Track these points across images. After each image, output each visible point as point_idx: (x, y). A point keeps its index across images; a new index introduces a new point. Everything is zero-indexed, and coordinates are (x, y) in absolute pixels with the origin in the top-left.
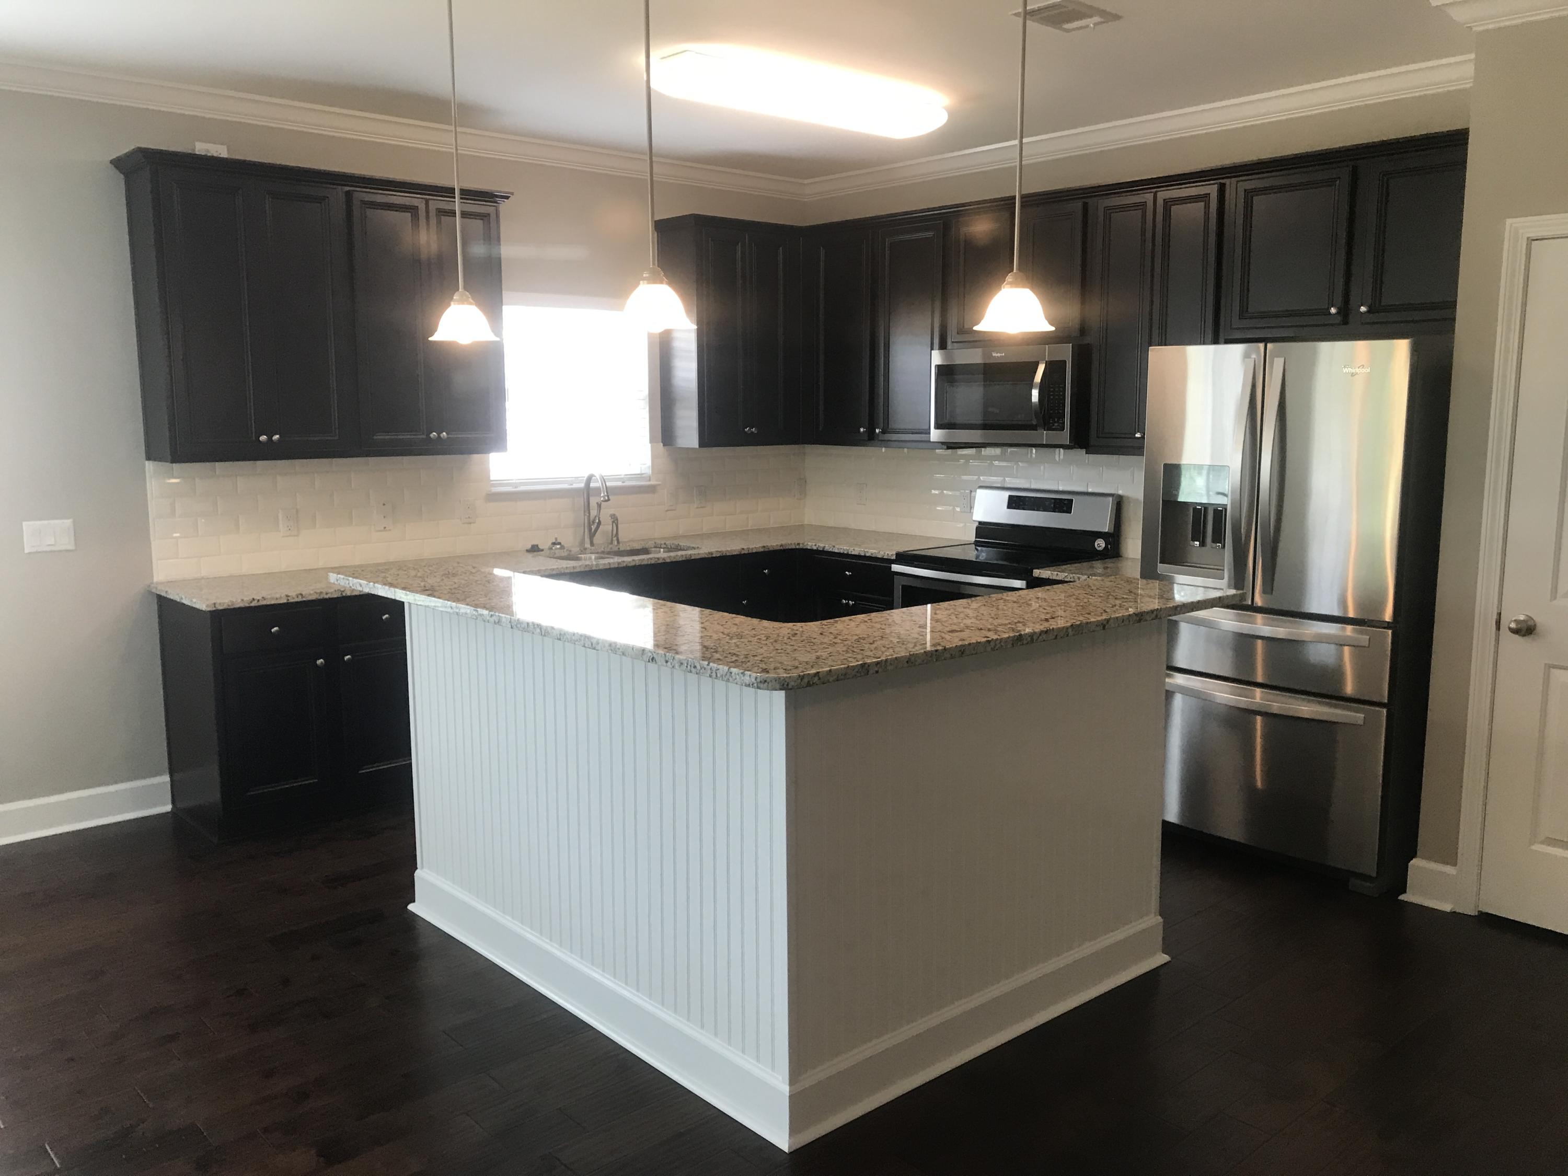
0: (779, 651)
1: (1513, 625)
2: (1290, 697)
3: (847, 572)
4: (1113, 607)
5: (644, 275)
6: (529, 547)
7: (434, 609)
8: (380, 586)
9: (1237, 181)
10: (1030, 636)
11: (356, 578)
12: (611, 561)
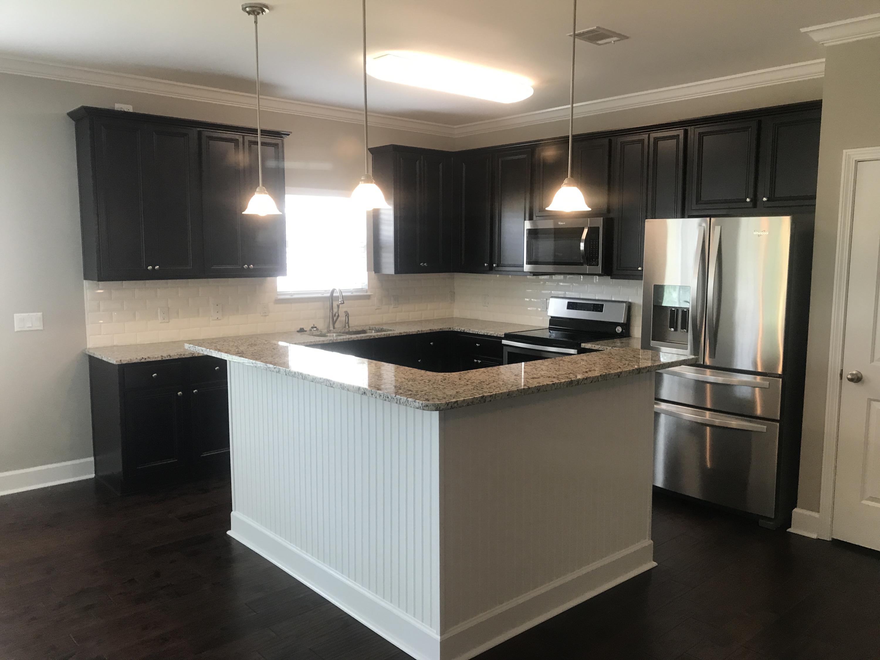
0: (435, 389)
1: (849, 377)
2: (726, 416)
3: (477, 344)
4: (624, 365)
5: (362, 178)
6: (299, 329)
7: (243, 364)
8: (213, 351)
9: (695, 128)
10: (576, 381)
11: (200, 346)
12: (345, 337)
